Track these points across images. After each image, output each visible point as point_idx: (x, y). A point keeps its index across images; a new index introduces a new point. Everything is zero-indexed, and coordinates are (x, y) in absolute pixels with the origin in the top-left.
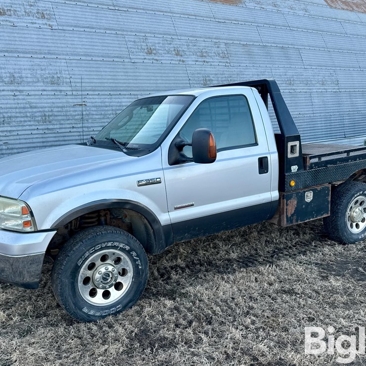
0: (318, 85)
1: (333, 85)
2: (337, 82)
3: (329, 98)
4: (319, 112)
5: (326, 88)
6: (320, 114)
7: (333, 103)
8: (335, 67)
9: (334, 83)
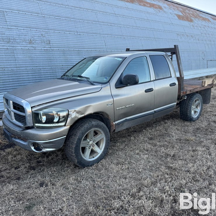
0: (24, 43)
1: (43, 44)
2: (48, 42)
3: (37, 55)
4: (24, 66)
5: (34, 46)
6: (25, 68)
7: (43, 59)
8: (48, 30)
9: (45, 43)
